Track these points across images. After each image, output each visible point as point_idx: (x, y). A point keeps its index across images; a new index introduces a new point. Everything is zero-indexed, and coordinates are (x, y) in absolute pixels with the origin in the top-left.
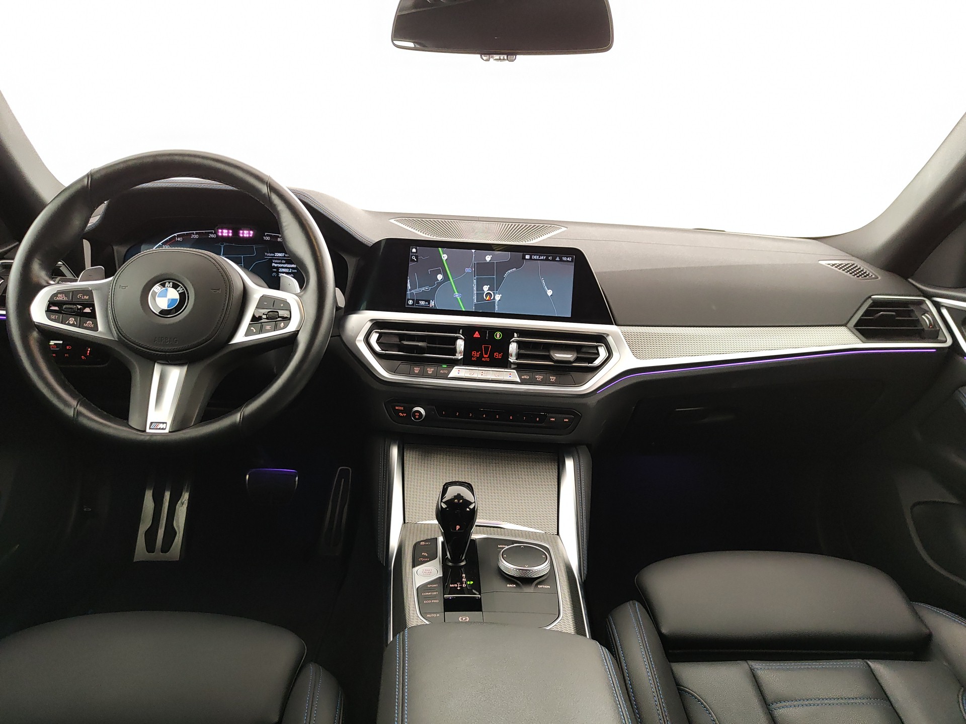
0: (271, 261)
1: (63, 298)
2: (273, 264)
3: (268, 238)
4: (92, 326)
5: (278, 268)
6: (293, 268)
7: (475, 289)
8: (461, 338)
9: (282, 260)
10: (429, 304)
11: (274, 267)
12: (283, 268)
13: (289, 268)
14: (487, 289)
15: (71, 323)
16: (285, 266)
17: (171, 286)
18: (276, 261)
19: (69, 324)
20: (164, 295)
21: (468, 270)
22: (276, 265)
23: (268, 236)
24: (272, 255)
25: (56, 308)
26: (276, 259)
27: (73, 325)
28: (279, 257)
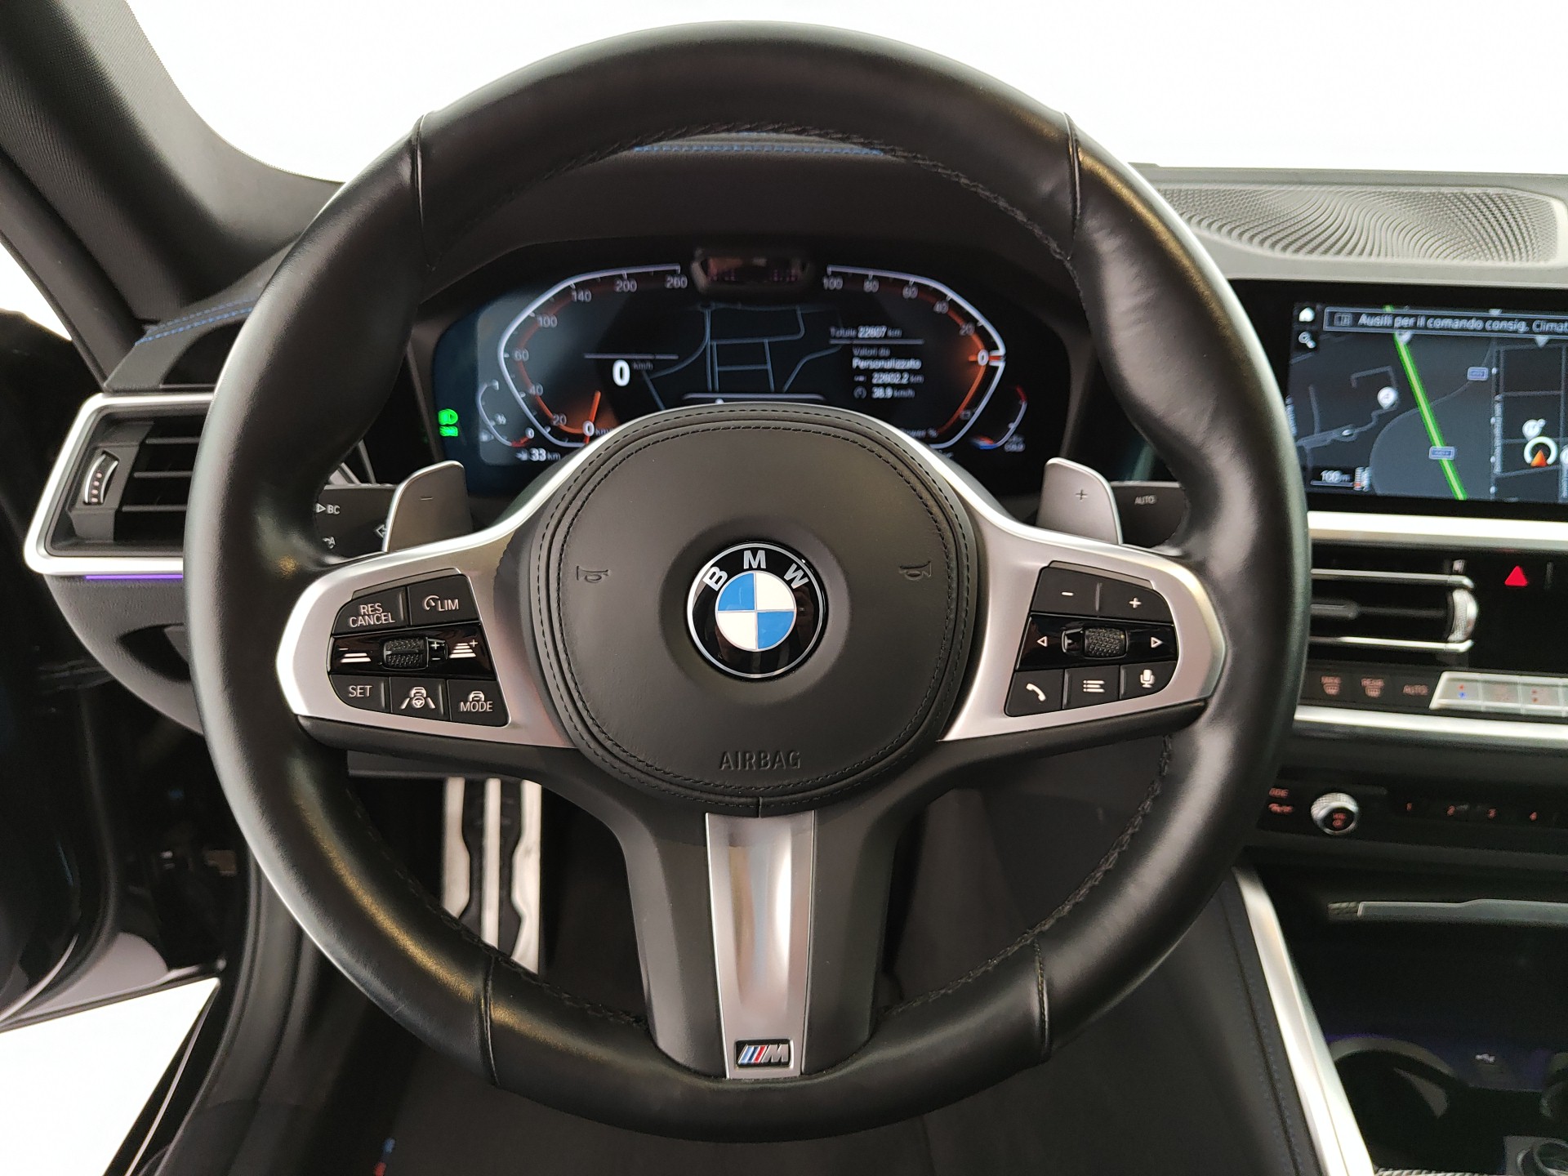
0: (847, 352)
1: (378, 619)
2: (856, 362)
3: (836, 284)
4: (487, 707)
5: (869, 373)
6: (911, 372)
7: (1498, 431)
8: (1462, 587)
9: (879, 347)
10: (1353, 479)
11: (859, 371)
12: (883, 370)
13: (901, 371)
14: (1537, 430)
15: (418, 704)
16: (889, 364)
17: (763, 566)
18: (864, 352)
19: (411, 712)
20: (746, 601)
21: (1477, 373)
22: (863, 364)
23: (835, 274)
24: (852, 333)
25: (362, 658)
26: (862, 346)
27: (424, 713)
28: (870, 338)
